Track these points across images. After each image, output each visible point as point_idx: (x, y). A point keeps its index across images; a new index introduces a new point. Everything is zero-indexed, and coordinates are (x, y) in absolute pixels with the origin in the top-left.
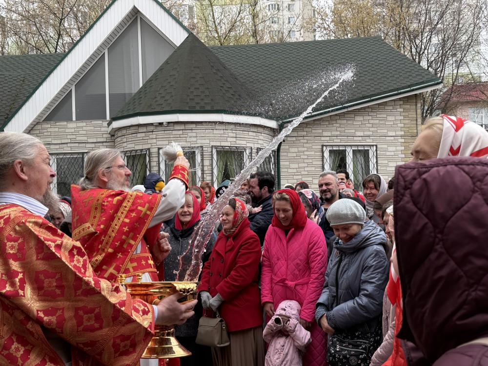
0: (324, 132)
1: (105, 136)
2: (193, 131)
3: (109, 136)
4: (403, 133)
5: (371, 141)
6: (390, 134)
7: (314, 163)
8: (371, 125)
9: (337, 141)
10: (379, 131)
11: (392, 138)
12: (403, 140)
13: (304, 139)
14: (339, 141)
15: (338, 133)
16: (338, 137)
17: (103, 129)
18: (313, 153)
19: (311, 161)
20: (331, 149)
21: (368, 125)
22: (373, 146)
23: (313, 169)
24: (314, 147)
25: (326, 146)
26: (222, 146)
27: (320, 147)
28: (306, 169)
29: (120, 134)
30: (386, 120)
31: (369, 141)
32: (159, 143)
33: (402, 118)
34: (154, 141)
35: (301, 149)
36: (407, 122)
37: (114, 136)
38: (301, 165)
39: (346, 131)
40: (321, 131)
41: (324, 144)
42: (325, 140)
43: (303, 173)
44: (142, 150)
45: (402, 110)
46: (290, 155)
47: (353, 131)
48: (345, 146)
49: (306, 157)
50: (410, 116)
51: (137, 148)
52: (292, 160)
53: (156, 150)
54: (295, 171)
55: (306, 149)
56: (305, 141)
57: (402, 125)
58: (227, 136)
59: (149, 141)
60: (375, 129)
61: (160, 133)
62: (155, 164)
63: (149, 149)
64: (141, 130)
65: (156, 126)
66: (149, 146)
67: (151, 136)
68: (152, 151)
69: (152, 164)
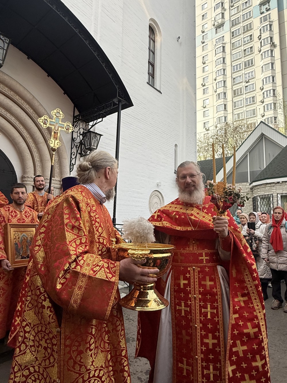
1: (248, 189)
3: (250, 189)
17: (247, 186)
29: (256, 188)
32: (277, 191)
34: (275, 190)
37: (252, 189)
44: (268, 195)
51: (265, 194)
53: (276, 194)
59: (272, 191)
61: (278, 186)
62: (275, 201)
63: (272, 194)
64: (267, 186)
65: (276, 183)
66: (272, 193)
67: (273, 188)
68: (273, 195)
69: (274, 201)
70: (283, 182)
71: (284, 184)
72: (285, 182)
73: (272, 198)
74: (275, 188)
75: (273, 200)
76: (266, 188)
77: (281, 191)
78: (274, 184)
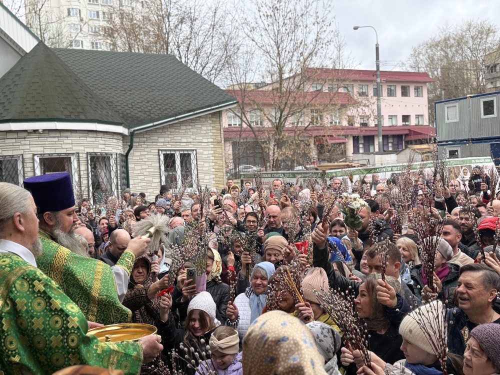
0: (159, 139)
2: (69, 138)
4: (212, 140)
5: (192, 146)
6: (205, 140)
7: (153, 165)
8: (191, 134)
9: (169, 147)
10: (197, 138)
11: (206, 144)
12: (212, 146)
13: (144, 144)
14: (170, 146)
15: (169, 139)
16: (170, 143)
18: (152, 156)
19: (150, 163)
20: (165, 153)
21: (189, 133)
22: (194, 150)
23: (152, 170)
24: (152, 151)
25: (161, 150)
26: (95, 153)
27: (157, 151)
28: (148, 170)
30: (201, 130)
31: (191, 147)
32: (32, 149)
33: (211, 128)
34: (28, 147)
35: (142, 153)
36: (214, 131)
38: (143, 167)
39: (175, 138)
40: (157, 138)
41: (160, 149)
42: (160, 145)
43: (145, 174)
44: (12, 156)
45: (210, 122)
46: (134, 158)
47: (180, 138)
48: (175, 150)
49: (146, 160)
50: (216, 127)
51: (6, 153)
52: (136, 163)
53: (31, 156)
54: (139, 172)
55: (146, 153)
56: (146, 146)
57: (212, 134)
58: (98, 143)
59: (21, 147)
60: (194, 137)
61: (34, 140)
62: (29, 169)
63: (22, 155)
64: (9, 136)
65: (31, 133)
66: (22, 152)
67: (23, 143)
68: (25, 156)
69: (26, 170)
70: (44, 130)
71: (47, 135)
72: (47, 132)
73: (23, 162)
74: (28, 143)
75: (23, 167)
76: (7, 141)
77: (39, 150)
78: (25, 134)
